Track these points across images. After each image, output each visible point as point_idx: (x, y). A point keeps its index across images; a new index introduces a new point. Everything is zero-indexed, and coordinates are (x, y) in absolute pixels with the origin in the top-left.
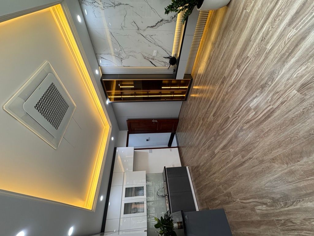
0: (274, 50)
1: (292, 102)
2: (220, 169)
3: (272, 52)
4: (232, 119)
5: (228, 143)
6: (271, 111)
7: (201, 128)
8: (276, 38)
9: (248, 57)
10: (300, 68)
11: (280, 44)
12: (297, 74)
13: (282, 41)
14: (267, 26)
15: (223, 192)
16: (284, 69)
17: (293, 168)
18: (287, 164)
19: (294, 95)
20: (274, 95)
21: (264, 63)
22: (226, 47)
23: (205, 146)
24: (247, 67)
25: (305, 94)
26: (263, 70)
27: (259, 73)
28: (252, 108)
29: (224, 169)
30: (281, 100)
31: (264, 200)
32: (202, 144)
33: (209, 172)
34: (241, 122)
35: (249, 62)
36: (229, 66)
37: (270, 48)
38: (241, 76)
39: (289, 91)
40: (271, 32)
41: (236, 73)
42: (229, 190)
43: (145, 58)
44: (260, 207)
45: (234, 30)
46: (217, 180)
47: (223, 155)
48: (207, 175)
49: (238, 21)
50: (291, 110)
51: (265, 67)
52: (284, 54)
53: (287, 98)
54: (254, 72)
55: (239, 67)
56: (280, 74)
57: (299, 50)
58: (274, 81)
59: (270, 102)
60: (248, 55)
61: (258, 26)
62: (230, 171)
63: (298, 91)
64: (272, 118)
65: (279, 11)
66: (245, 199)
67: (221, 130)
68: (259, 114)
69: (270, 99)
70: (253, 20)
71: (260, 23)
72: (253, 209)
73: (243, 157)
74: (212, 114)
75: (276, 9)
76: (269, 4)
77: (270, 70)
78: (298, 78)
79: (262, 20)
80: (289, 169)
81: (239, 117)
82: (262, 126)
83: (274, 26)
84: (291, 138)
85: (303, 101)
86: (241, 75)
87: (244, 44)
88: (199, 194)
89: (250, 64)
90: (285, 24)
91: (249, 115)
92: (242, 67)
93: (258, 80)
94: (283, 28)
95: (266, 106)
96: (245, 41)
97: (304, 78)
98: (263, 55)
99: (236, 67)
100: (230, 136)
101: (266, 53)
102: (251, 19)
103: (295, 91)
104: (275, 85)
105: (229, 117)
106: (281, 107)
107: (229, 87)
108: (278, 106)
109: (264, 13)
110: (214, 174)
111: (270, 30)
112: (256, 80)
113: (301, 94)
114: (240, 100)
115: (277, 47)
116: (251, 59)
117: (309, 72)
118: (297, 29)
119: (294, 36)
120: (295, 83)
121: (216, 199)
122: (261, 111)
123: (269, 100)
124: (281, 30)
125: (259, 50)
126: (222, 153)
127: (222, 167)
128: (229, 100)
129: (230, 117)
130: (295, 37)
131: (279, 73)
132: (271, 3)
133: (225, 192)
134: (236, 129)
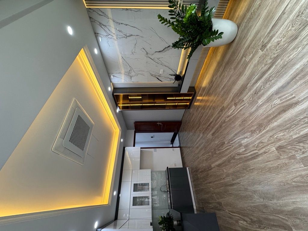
0: (263, 107)
1: (271, 155)
2: (215, 181)
3: (261, 108)
4: (227, 145)
5: (223, 163)
6: (257, 154)
7: (201, 140)
8: (266, 98)
9: (243, 101)
10: (279, 133)
11: (268, 104)
12: (277, 136)
13: (270, 103)
14: (260, 83)
15: (216, 201)
16: (269, 126)
17: (267, 203)
18: (263, 199)
19: (274, 151)
20: (259, 143)
21: (255, 113)
22: (226, 81)
23: (203, 157)
24: (242, 109)
25: (281, 154)
26: (253, 119)
27: (250, 119)
28: (243, 144)
29: (218, 182)
30: (264, 149)
31: (246, 218)
32: (201, 154)
33: (206, 180)
34: (234, 151)
35: (244, 106)
36: (228, 99)
37: (261, 104)
38: (237, 114)
39: (271, 146)
40: (262, 91)
41: (233, 109)
42: (220, 200)
43: (152, 75)
44: (242, 222)
45: (235, 69)
46: (211, 189)
47: (218, 171)
48: (204, 181)
49: (238, 63)
50: (270, 161)
51: (255, 117)
52: (270, 115)
53: (269, 151)
54: (246, 116)
55: (236, 105)
56: (265, 129)
57: (280, 118)
58: (261, 132)
59: (257, 147)
60: (244, 99)
61: (254, 78)
62: (222, 187)
63: (277, 150)
64: (257, 160)
65: (270, 77)
66: (232, 212)
67: (218, 150)
68: (248, 152)
69: (257, 145)
70: (250, 71)
71: (255, 77)
72: (237, 222)
73: (233, 180)
74: (211, 133)
75: (268, 73)
76: (263, 65)
77: (258, 122)
78: (277, 139)
79: (257, 75)
80: (264, 203)
81: (232, 147)
82: (249, 162)
83: (265, 88)
84: (268, 182)
85: (279, 158)
86: (237, 112)
87: (241, 88)
88: (196, 194)
89: (244, 107)
90: (273, 91)
91: (240, 149)
92: (238, 106)
93: (249, 124)
94: (271, 93)
95: (253, 149)
96: (242, 86)
97: (281, 142)
98: (255, 107)
99: (233, 103)
100: (224, 159)
101: (257, 106)
102: (249, 69)
103: (274, 148)
104: (261, 135)
105: (224, 143)
106: (264, 155)
107: (226, 117)
108: (262, 153)
109: (259, 71)
110: (210, 183)
111: (262, 88)
112: (248, 124)
113: (278, 152)
114: (234, 133)
115: (266, 106)
116: (245, 104)
117: (285, 139)
118: (281, 100)
119: (278, 104)
120: (275, 142)
121: (210, 203)
122: (249, 151)
123: (255, 145)
124: (270, 94)
125: (252, 100)
126: (217, 169)
127: (216, 180)
128: (225, 129)
129: (226, 143)
130: (279, 106)
131: (265, 127)
132: (265, 66)
133: (217, 201)
134: (229, 155)
